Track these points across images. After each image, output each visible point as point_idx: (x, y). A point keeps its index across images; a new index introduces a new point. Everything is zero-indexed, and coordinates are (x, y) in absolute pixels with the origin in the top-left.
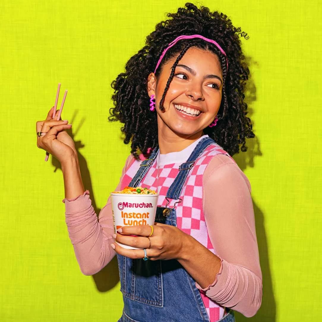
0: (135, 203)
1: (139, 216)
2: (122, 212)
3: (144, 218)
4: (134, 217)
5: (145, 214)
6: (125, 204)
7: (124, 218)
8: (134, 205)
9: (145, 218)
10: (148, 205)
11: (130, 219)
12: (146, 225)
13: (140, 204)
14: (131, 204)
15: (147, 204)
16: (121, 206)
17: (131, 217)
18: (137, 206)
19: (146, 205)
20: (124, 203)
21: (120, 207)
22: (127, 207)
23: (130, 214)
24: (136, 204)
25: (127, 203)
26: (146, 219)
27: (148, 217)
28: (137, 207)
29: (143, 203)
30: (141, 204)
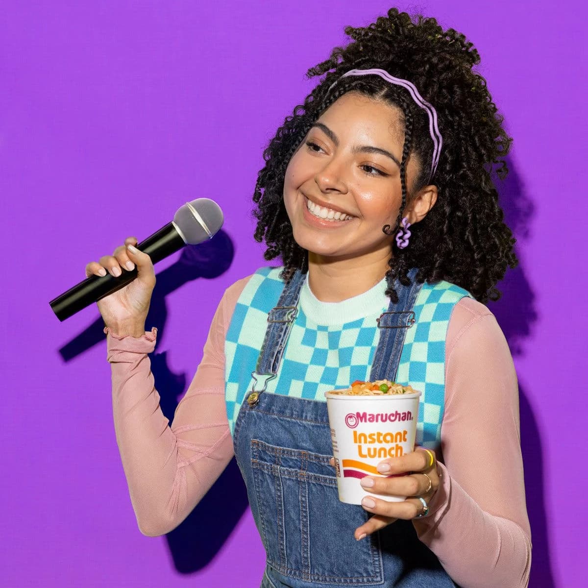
0: (380, 413)
1: (388, 438)
2: (355, 433)
3: (398, 443)
4: (380, 442)
5: (399, 434)
6: (361, 415)
7: (358, 444)
8: (380, 417)
9: (400, 441)
10: (405, 415)
11: (372, 446)
12: (403, 455)
13: (390, 415)
14: (373, 415)
15: (403, 414)
16: (352, 419)
17: (373, 441)
18: (385, 418)
19: (402, 416)
20: (358, 414)
21: (350, 423)
22: (365, 421)
23: (371, 436)
24: (382, 415)
25: (365, 414)
26: (402, 444)
27: (405, 440)
28: (386, 420)
29: (396, 412)
30: (393, 415)
